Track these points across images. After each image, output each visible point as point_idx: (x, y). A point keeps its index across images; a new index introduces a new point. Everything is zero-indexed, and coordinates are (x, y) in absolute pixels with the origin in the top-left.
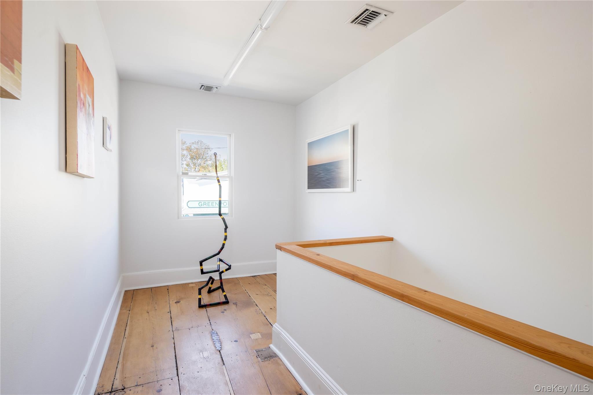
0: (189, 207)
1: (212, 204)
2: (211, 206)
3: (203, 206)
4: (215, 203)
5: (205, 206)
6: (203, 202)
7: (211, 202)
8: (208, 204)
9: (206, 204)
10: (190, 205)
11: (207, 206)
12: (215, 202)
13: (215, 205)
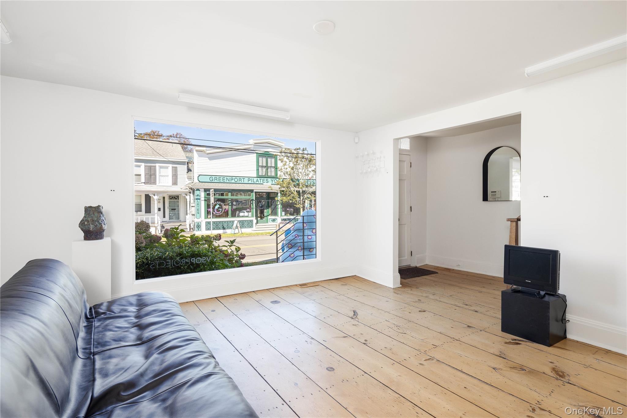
0: (200, 182)
1: (223, 179)
2: (222, 182)
3: (214, 181)
4: (226, 179)
5: (216, 181)
6: (214, 177)
7: (222, 177)
8: (219, 179)
9: (217, 179)
10: (201, 179)
11: (218, 182)
12: (226, 177)
13: (226, 180)
